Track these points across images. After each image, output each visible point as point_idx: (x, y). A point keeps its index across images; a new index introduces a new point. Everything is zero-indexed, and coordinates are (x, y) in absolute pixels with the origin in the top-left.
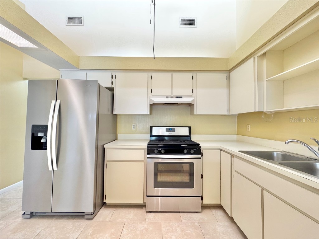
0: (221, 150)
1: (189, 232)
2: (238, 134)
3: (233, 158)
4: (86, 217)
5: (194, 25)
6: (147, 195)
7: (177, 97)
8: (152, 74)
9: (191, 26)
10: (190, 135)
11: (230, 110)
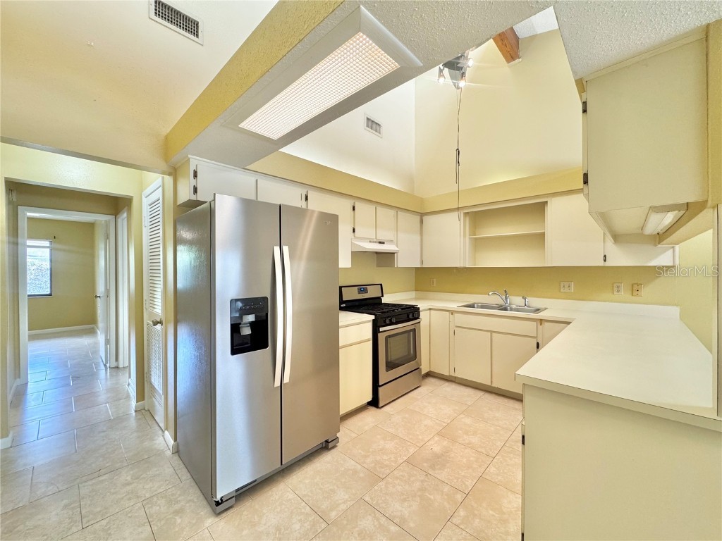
0: (430, 309)
1: (434, 401)
2: (416, 291)
3: (452, 314)
4: (330, 445)
5: (380, 133)
6: (380, 384)
7: (380, 243)
8: (354, 203)
9: (376, 133)
10: (383, 296)
11: (422, 262)
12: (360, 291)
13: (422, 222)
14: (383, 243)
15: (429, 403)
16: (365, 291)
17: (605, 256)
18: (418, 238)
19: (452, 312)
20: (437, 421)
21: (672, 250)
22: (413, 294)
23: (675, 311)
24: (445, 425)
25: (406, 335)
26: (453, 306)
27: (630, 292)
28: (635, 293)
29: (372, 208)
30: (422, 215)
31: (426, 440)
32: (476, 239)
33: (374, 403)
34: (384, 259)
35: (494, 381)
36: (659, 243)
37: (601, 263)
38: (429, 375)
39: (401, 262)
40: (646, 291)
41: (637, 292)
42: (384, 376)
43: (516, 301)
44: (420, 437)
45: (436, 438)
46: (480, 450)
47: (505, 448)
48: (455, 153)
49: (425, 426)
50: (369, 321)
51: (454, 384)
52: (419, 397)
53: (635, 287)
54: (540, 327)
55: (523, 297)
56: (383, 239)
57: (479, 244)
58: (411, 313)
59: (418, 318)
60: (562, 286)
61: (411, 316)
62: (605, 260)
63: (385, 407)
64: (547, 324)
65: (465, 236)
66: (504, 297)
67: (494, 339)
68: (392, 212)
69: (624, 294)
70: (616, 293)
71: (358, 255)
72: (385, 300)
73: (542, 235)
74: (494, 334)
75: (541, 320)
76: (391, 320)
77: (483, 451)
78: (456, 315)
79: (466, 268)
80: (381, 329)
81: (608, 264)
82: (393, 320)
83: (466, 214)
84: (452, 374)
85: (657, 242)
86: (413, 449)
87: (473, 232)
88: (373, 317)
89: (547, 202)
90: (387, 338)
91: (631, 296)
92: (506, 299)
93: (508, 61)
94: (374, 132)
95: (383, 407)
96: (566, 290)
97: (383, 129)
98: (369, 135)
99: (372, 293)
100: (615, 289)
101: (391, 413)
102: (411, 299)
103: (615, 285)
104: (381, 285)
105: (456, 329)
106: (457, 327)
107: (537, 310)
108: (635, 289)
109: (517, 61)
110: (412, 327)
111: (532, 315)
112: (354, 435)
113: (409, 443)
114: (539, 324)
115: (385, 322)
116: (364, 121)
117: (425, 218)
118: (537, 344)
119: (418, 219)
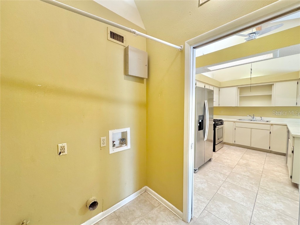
6: (216, 144)
17: (297, 103)
19: (234, 122)
20: (238, 156)
24: (241, 157)
25: (221, 129)
26: (235, 120)
30: (219, 88)
31: (239, 160)
32: (241, 97)
37: (295, 105)
43: (258, 118)
49: (235, 157)
51: (234, 146)
54: (272, 127)
55: (261, 117)
59: (223, 124)
64: (274, 125)
66: (253, 117)
67: (252, 131)
73: (271, 95)
74: (252, 129)
78: (236, 123)
80: (216, 127)
81: (298, 105)
83: (238, 88)
84: (234, 143)
87: (240, 95)
89: (273, 84)
95: (216, 152)
105: (236, 128)
111: (267, 123)
114: (271, 125)
117: (220, 89)
118: (270, 132)
119: (218, 89)
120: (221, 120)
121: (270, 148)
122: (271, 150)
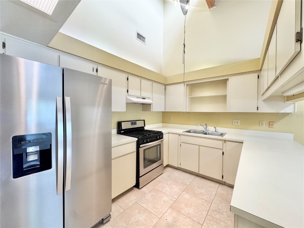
0: (169, 133)
1: (169, 183)
2: (162, 123)
3: (180, 136)
4: (105, 222)
5: (145, 42)
6: (140, 176)
7: (143, 98)
8: (128, 76)
9: (143, 42)
10: (145, 126)
11: (165, 109)
12: (132, 124)
13: (165, 89)
14: (145, 99)
15: (167, 184)
16: (135, 124)
17: (258, 107)
18: (164, 96)
19: (180, 135)
20: (171, 197)
21: (293, 105)
22: (161, 125)
23: (291, 136)
24: (175, 200)
25: (155, 148)
26: (180, 131)
27: (268, 126)
28: (271, 126)
29: (138, 80)
30: (166, 85)
31: (164, 212)
32: (192, 98)
33: (137, 186)
34: (146, 107)
35: (200, 170)
36: (287, 101)
37: (256, 111)
38: (168, 166)
39: (154, 108)
40: (276, 126)
41: (272, 126)
42: (142, 171)
43: (211, 129)
44: (161, 210)
45: (169, 211)
46: (194, 219)
47: (208, 216)
48: (183, 46)
49: (164, 201)
50: (134, 142)
51: (180, 171)
52: (162, 180)
53: (271, 123)
54: (224, 144)
55: (215, 127)
56: (144, 96)
57: (193, 100)
58: (158, 136)
59: (162, 138)
60: (234, 122)
61: (158, 138)
62: (258, 110)
63: (143, 188)
64: (228, 142)
65: (186, 96)
66: (205, 127)
67: (200, 149)
68: (150, 83)
69: (265, 126)
70: (261, 126)
71: (130, 105)
72: (146, 128)
73: (225, 97)
74: (200, 147)
75: (225, 140)
76: (147, 140)
77: (196, 220)
78: (182, 136)
79: (187, 112)
80: (141, 146)
81: (259, 111)
82: (148, 140)
83: (187, 85)
84: (179, 166)
85: (286, 100)
86: (155, 220)
87: (190, 94)
88: (136, 139)
89: (228, 79)
90: (144, 150)
91: (268, 128)
92: (206, 128)
93: (209, 7)
94: (142, 41)
95: (142, 188)
96: (236, 124)
97: (146, 40)
98: (139, 42)
99: (139, 125)
100: (261, 124)
101: (146, 192)
102: (160, 127)
103: (261, 122)
104: (144, 120)
105: (182, 144)
106: (182, 142)
107: (222, 135)
108: (271, 124)
109: (214, 7)
110: (159, 143)
111: (220, 137)
112: (122, 210)
113: (153, 216)
114: (224, 142)
115: (143, 141)
116: (136, 35)
117: (167, 87)
118: (223, 152)
119: (164, 87)
120: (160, 132)
121: (223, 178)
122: (224, 180)
